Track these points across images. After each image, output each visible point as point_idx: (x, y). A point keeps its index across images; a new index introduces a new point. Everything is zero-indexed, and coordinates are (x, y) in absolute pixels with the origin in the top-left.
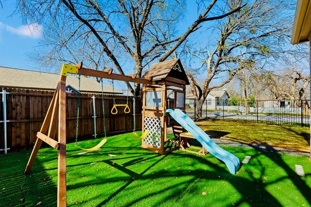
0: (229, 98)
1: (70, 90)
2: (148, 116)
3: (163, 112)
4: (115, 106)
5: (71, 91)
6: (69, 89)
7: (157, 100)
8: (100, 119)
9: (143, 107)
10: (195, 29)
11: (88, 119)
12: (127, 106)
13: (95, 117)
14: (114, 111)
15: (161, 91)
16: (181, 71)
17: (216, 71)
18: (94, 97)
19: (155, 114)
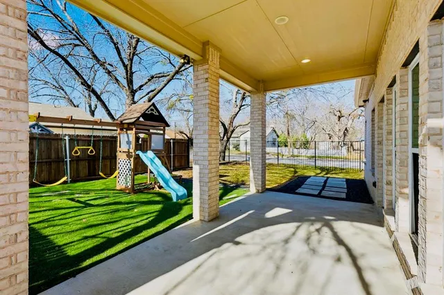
0: (278, 137)
1: (38, 128)
2: (122, 158)
3: (133, 154)
4: (76, 148)
5: (40, 129)
6: (36, 127)
7: (129, 143)
8: (75, 162)
9: (118, 149)
10: (183, 68)
11: (60, 162)
12: (91, 148)
13: (68, 159)
14: (76, 152)
15: (132, 134)
16: (157, 114)
17: (241, 106)
18: (67, 138)
19: (127, 155)
